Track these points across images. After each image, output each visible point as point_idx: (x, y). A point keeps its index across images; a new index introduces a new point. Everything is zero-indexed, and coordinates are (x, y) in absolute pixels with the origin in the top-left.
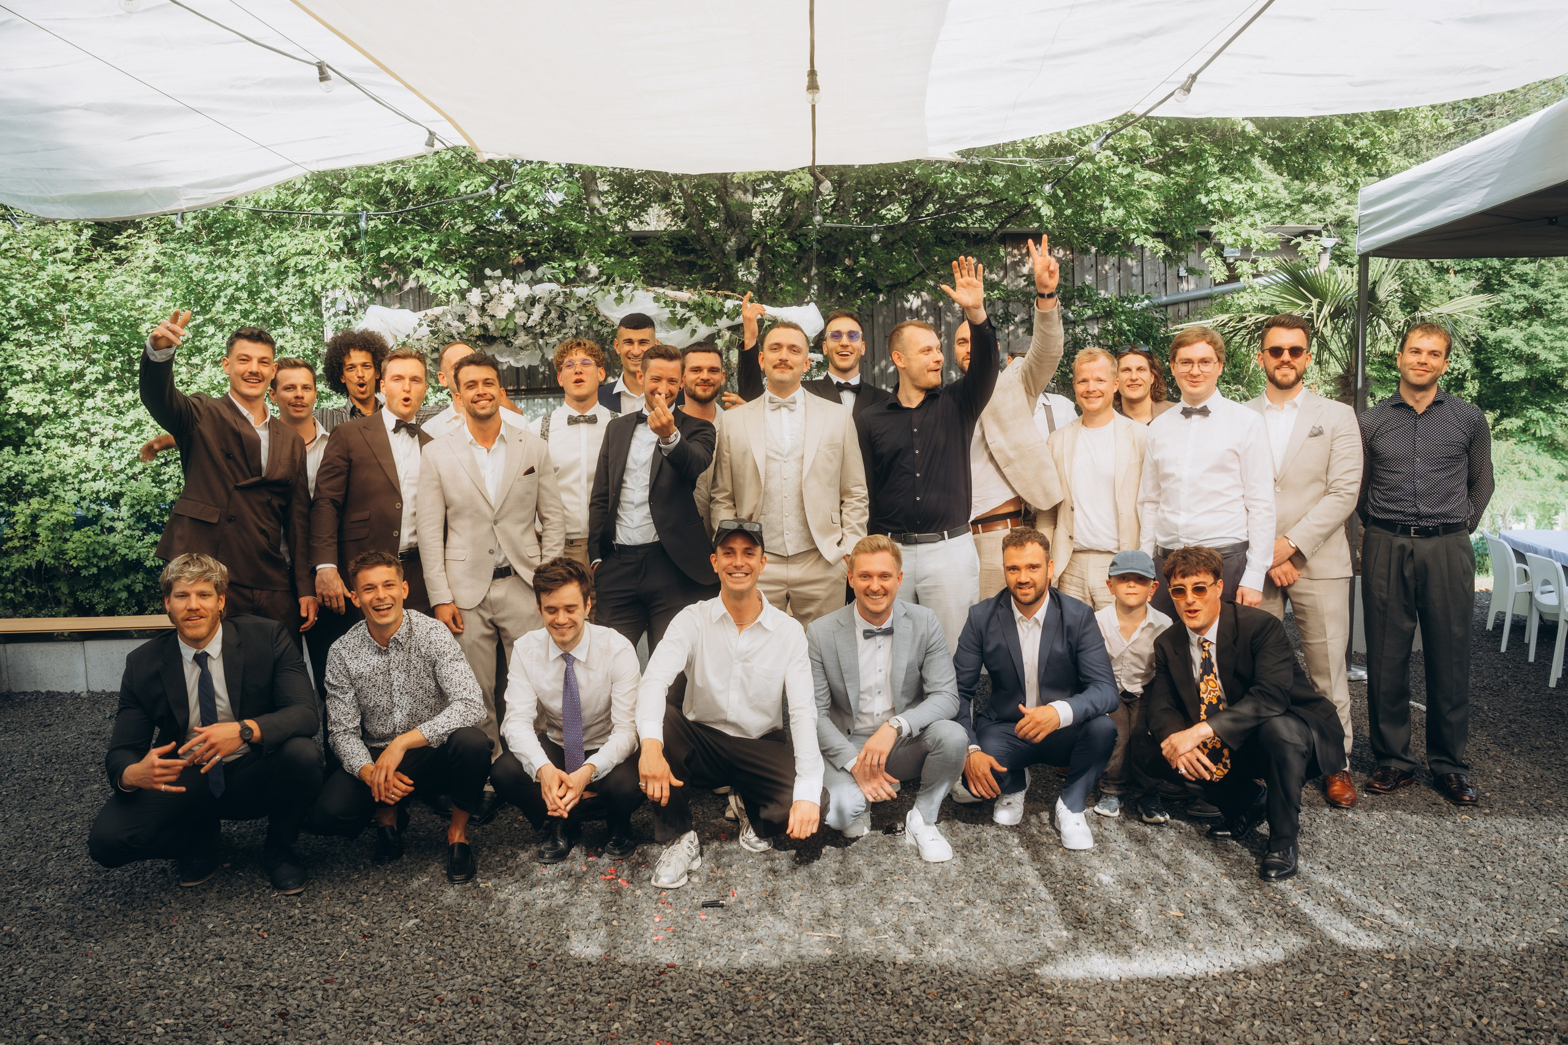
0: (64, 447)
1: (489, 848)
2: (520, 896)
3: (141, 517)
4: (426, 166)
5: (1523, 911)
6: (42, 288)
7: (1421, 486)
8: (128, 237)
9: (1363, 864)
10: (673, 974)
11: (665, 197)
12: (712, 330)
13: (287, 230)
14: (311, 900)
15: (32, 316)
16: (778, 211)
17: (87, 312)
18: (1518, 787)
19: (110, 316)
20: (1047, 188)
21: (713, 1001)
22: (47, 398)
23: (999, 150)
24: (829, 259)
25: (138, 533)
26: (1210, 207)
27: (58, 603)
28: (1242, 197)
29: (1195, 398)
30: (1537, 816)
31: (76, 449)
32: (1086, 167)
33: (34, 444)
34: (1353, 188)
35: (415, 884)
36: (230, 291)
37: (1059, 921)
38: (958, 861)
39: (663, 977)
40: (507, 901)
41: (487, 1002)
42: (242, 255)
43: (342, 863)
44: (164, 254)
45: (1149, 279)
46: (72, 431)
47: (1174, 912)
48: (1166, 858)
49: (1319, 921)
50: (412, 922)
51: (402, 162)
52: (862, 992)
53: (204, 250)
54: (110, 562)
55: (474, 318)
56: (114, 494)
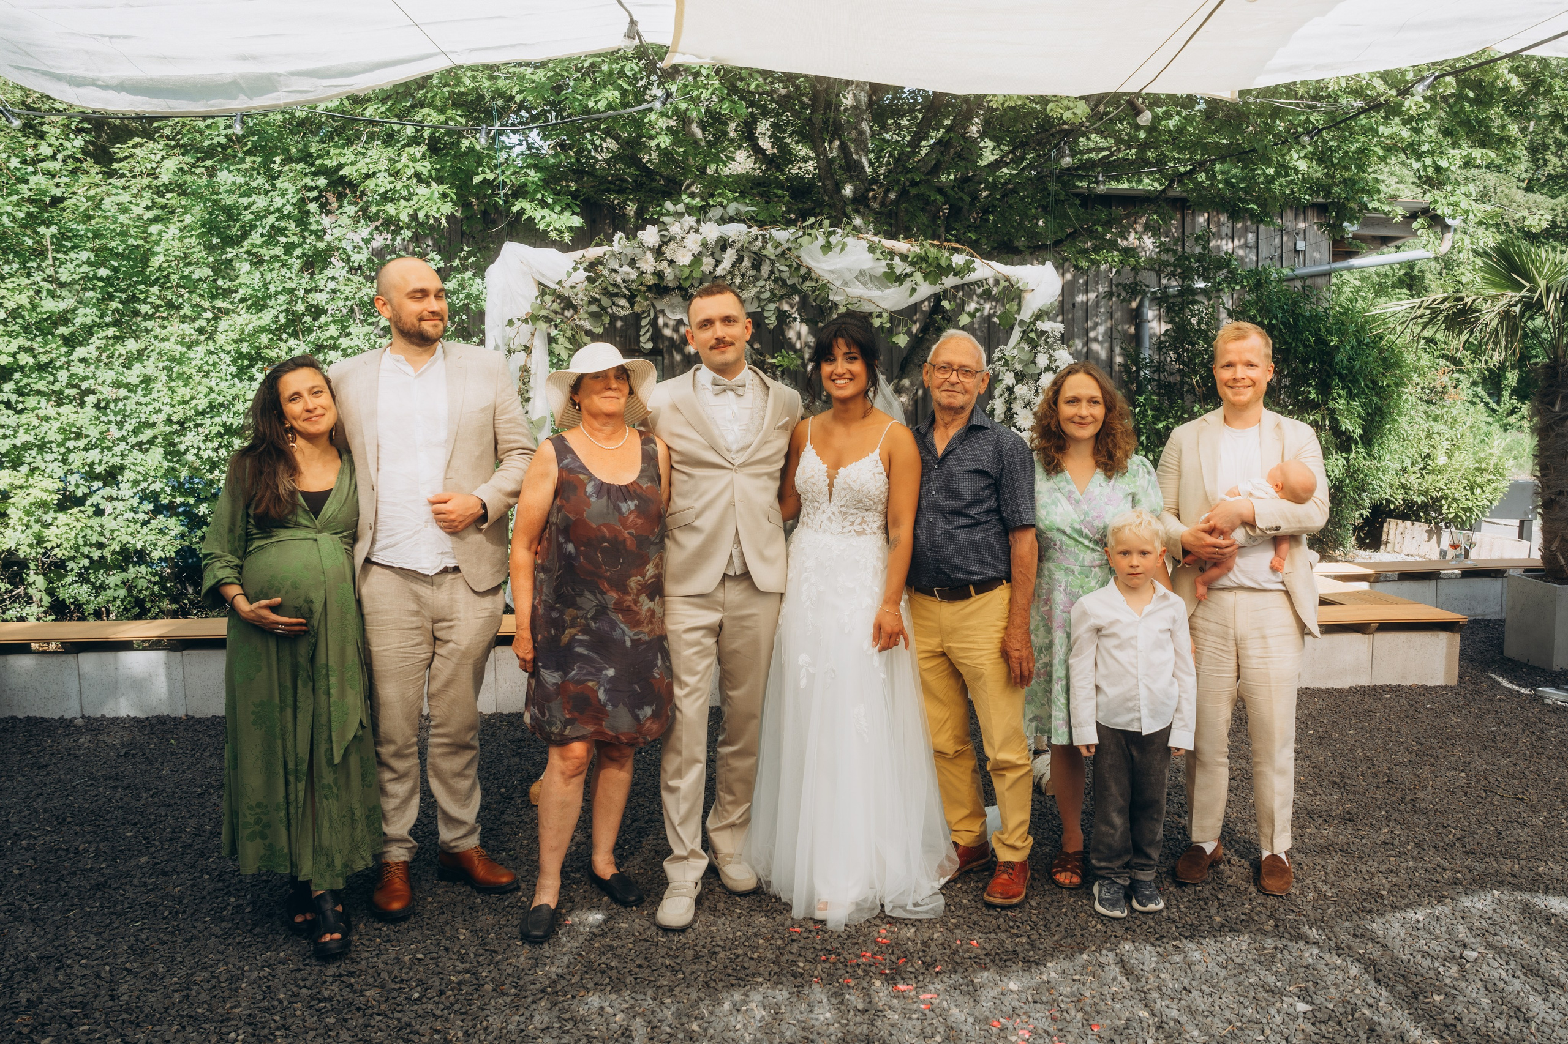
0: (47, 407)
3: (147, 496)
6: (20, 206)
8: (134, 146)
12: (937, 289)
13: (351, 147)
19: (113, 244)
22: (28, 344)
25: (142, 517)
31: (62, 410)
36: (271, 219)
42: (288, 175)
44: (185, 171)
46: (57, 387)
53: (240, 167)
54: (106, 551)
55: (648, 263)
56: (113, 467)
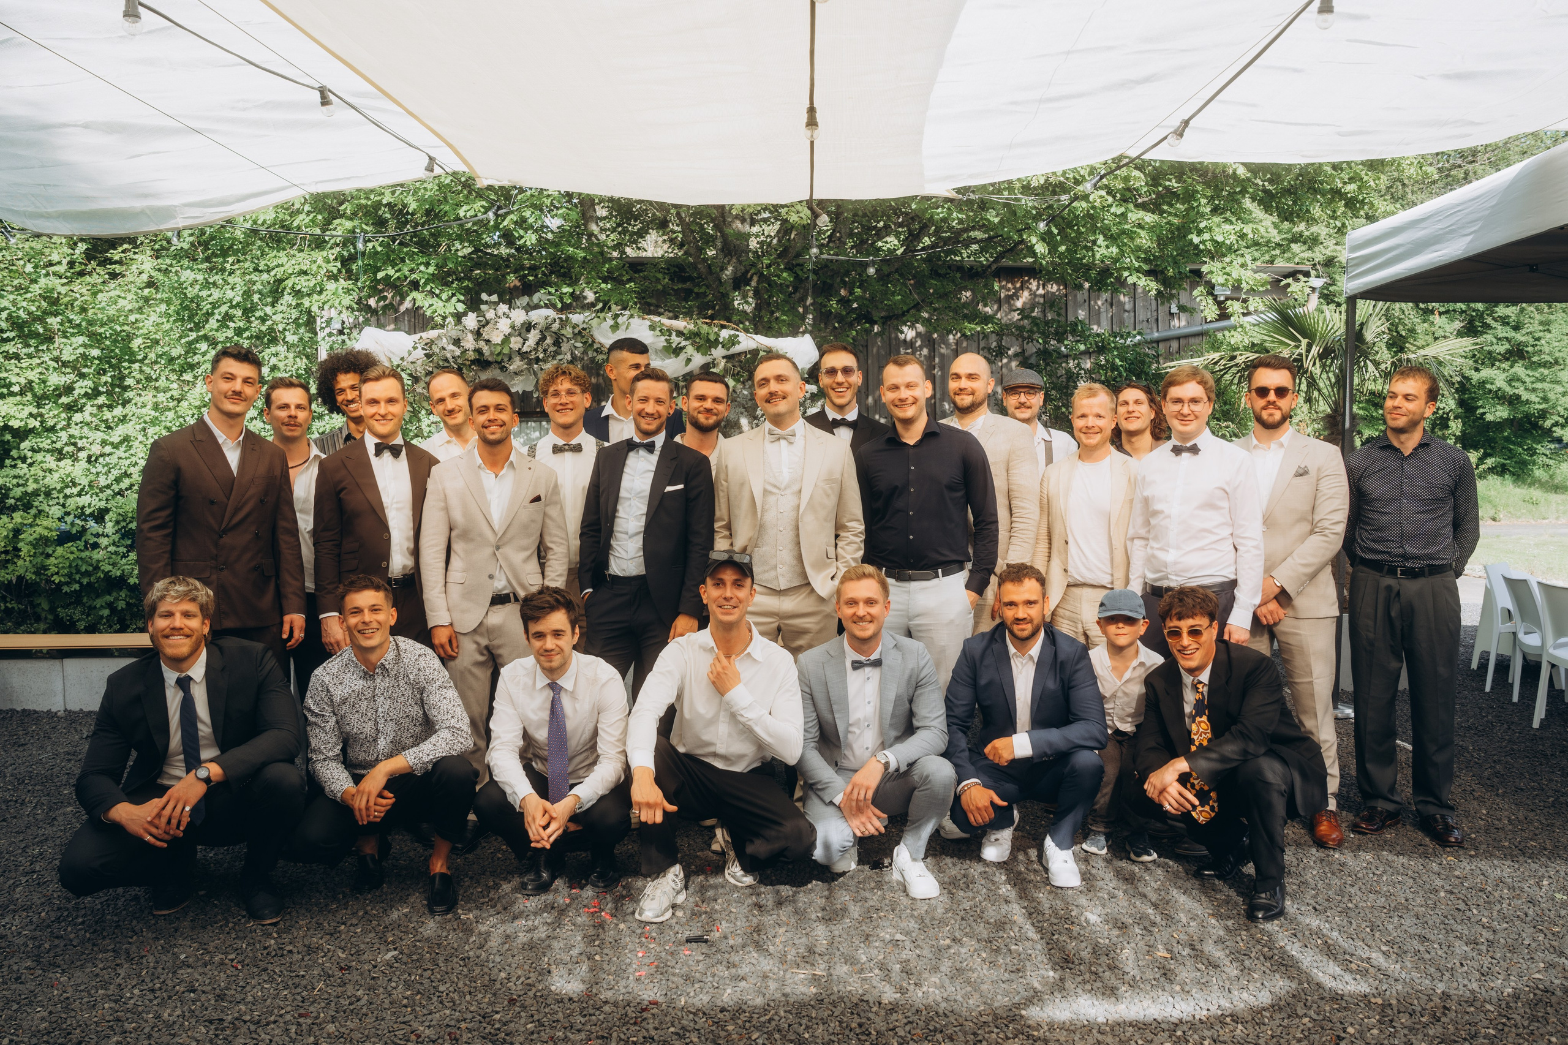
0: (50, 461)
1: (471, 878)
2: (501, 929)
3: (125, 533)
4: (425, 189)
5: (1509, 955)
6: (33, 301)
7: (1407, 527)
8: (123, 252)
9: (1350, 905)
10: (655, 1011)
11: (663, 225)
12: (708, 359)
13: (284, 249)
14: (287, 930)
15: (22, 328)
16: (775, 241)
17: (79, 325)
18: (1503, 828)
19: (102, 330)
20: (1042, 226)
21: (695, 1040)
22: (35, 411)
23: (997, 188)
24: (825, 290)
25: (122, 550)
26: (1202, 247)
27: (38, 619)
28: (1233, 238)
29: (1185, 437)
30: (1521, 858)
31: (62, 464)
32: (1081, 206)
33: (19, 458)
34: (1341, 231)
35: (395, 915)
36: (224, 309)
37: (1045, 961)
38: (945, 898)
39: (645, 1014)
40: (488, 933)
41: (465, 1038)
42: (238, 272)
43: (321, 892)
44: (159, 270)
45: (1141, 315)
46: (58, 445)
47: (1162, 953)
48: (1154, 897)
49: (1306, 964)
50: (391, 954)
51: (402, 186)
52: (847, 1032)
53: (200, 267)
54: (92, 579)
55: (469, 343)
56: (100, 509)
